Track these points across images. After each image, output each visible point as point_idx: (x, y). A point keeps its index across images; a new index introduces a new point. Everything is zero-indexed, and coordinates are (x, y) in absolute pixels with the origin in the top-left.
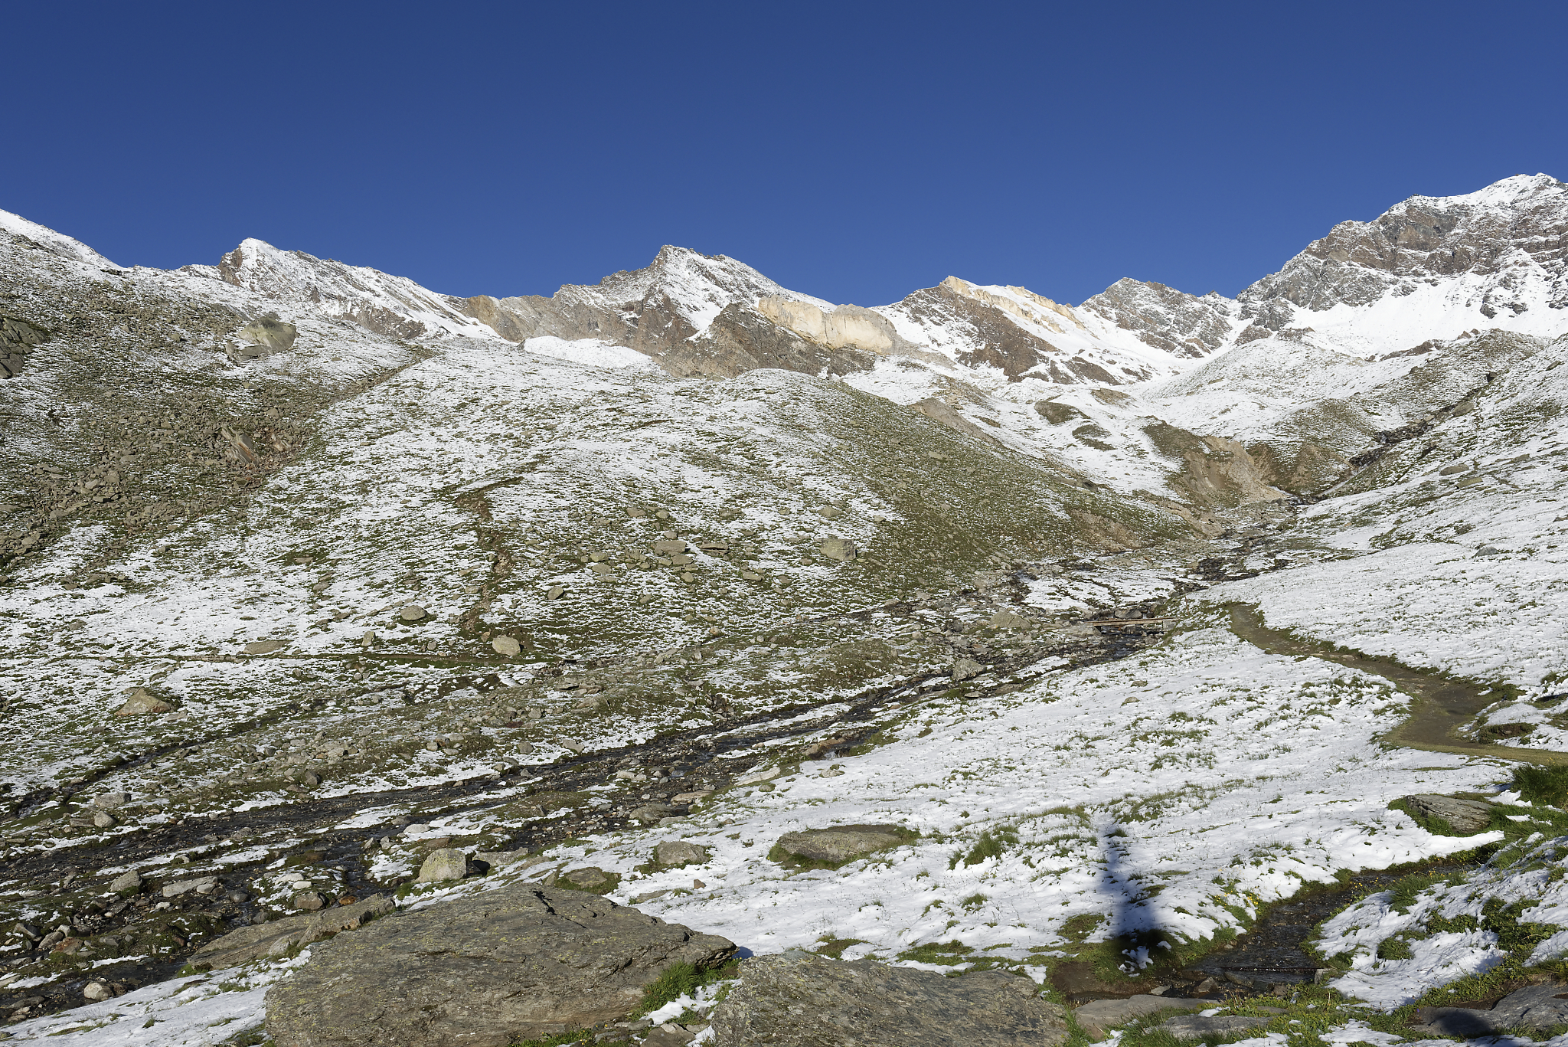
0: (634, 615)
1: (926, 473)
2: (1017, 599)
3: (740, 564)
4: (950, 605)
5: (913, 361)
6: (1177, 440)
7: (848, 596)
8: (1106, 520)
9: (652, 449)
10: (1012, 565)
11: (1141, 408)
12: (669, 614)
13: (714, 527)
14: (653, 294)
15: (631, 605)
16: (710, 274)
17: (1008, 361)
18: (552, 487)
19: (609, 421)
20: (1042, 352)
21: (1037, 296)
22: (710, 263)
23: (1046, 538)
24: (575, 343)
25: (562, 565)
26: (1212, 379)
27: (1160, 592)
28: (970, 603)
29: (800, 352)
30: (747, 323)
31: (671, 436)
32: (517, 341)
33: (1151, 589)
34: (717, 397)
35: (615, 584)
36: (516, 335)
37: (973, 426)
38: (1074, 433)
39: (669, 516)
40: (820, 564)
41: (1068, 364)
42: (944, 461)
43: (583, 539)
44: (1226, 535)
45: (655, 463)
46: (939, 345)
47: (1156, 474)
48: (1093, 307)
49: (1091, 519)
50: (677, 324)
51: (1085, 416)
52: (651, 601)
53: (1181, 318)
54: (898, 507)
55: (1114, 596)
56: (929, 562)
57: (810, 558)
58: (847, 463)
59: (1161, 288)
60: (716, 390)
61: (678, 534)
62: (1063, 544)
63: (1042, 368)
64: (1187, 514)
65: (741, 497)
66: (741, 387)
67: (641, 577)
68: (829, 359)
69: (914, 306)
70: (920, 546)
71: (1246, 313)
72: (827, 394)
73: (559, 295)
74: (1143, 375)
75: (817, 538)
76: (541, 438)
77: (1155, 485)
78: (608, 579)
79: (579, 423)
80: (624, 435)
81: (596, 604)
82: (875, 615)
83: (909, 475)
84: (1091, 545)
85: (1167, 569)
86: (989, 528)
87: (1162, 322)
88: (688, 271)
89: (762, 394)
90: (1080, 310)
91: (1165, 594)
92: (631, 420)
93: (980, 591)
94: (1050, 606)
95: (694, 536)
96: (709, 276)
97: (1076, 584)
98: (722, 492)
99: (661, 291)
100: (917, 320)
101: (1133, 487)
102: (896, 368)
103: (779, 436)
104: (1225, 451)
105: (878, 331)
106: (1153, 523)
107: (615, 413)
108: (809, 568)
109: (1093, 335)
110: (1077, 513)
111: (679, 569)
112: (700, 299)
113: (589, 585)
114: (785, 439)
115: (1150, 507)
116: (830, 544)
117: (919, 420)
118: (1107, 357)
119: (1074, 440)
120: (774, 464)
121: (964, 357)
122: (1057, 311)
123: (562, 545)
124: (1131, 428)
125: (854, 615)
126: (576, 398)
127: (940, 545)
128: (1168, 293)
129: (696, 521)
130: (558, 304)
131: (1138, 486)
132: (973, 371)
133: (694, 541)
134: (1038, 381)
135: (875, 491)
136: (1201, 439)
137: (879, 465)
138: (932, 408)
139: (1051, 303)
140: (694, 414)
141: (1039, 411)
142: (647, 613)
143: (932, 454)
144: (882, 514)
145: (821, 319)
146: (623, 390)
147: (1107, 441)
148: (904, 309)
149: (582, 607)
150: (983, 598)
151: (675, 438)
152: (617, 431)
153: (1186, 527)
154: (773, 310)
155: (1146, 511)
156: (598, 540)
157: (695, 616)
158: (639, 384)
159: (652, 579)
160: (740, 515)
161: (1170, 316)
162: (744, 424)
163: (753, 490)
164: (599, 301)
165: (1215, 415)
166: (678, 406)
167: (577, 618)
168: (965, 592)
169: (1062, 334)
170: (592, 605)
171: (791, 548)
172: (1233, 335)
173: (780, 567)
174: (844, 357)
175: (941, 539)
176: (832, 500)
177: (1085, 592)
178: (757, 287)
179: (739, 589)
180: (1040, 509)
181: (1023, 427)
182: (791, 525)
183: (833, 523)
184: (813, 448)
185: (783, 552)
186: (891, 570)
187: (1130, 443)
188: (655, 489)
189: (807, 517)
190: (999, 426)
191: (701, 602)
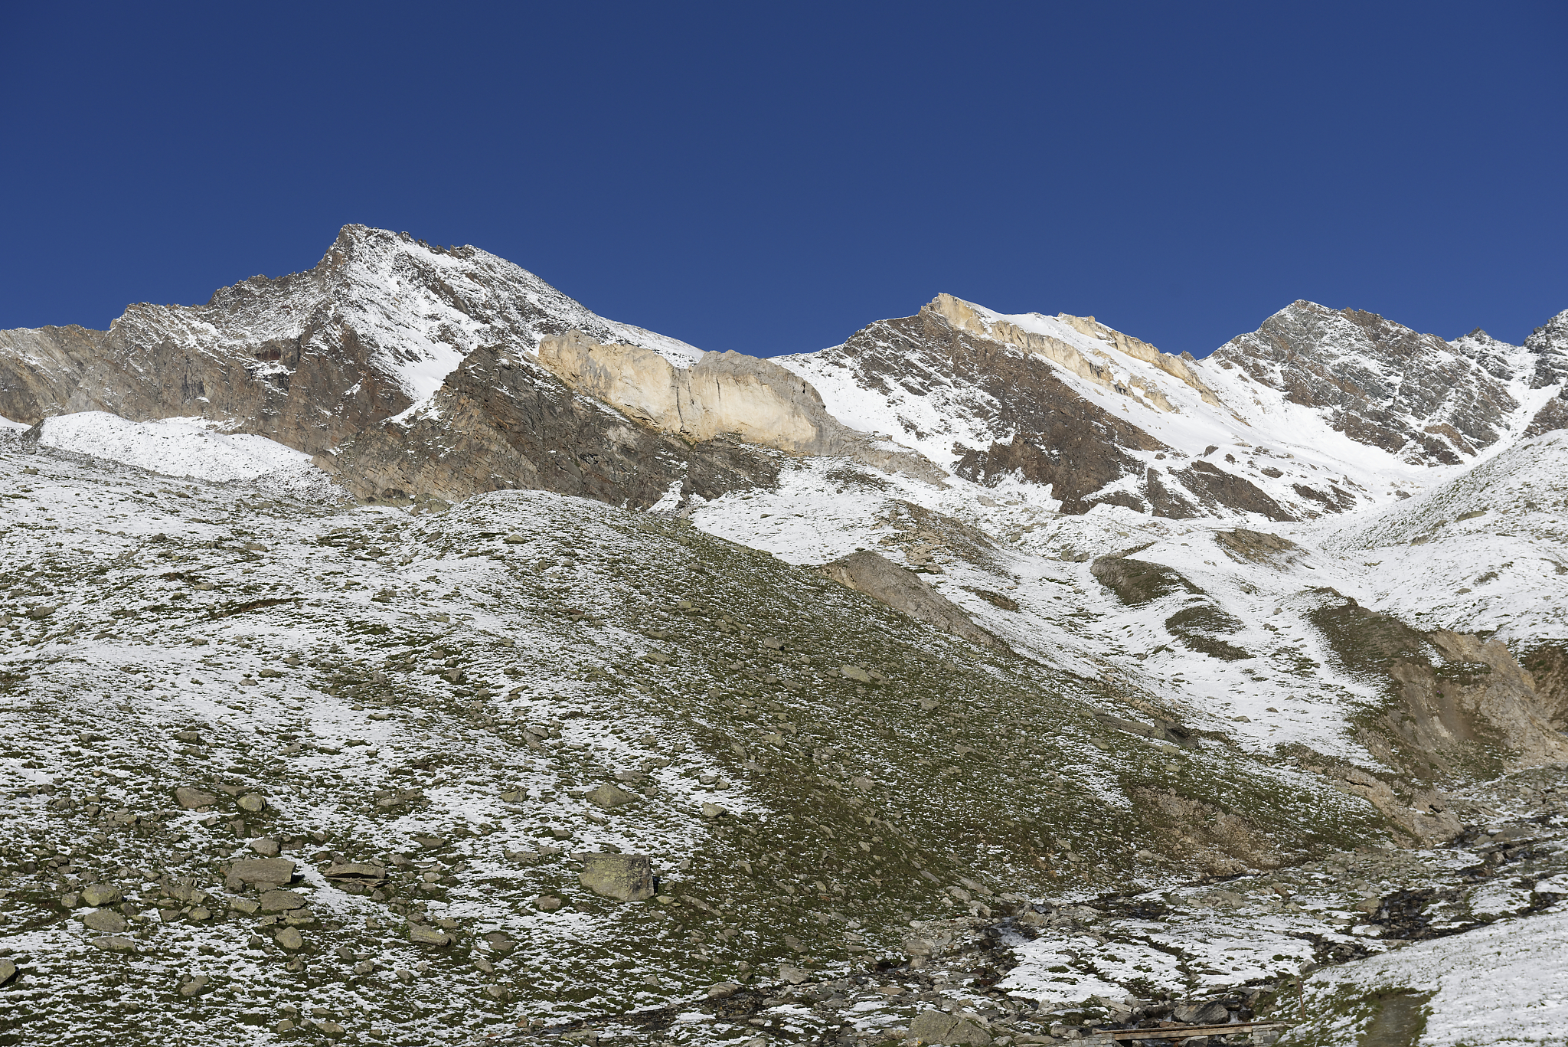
0: (167, 1021)
1: (832, 711)
2: (986, 982)
3: (406, 909)
4: (843, 994)
5: (859, 470)
6: (1376, 639)
7: (632, 976)
8: (1208, 808)
9: (251, 660)
10: (994, 906)
11: (1318, 571)
12: (243, 1018)
13: (360, 829)
14: (321, 326)
15: (162, 999)
16: (443, 285)
17: (1061, 470)
18: (19, 745)
19: (165, 600)
20: (1130, 452)
21: (1121, 337)
22: (443, 262)
23: (1075, 848)
24: (150, 426)
25: (21, 913)
26: (1465, 509)
27: (1282, 964)
28: (885, 991)
29: (625, 449)
30: (514, 389)
31: (295, 633)
32: (28, 420)
33: (1264, 957)
34: (405, 550)
35: (132, 954)
36: (28, 408)
37: (956, 612)
38: (1170, 624)
39: (265, 807)
40: (577, 908)
41: (1184, 476)
42: (873, 685)
43: (75, 855)
44: (1463, 839)
45: (252, 692)
46: (920, 435)
47: (1331, 710)
48: (1237, 360)
49: (1176, 807)
50: (370, 389)
51: (1192, 588)
52: (205, 991)
53: (1415, 384)
54: (758, 785)
55: (1188, 973)
56: (814, 901)
57: (556, 895)
58: (662, 690)
59: (1373, 323)
60: (405, 535)
61: (281, 843)
62: (1112, 861)
63: (1130, 484)
64: (1383, 796)
65: (425, 765)
66: (458, 528)
67: (189, 938)
68: (684, 465)
69: (867, 354)
70: (797, 868)
71: (1545, 375)
72: (636, 544)
73: (121, 326)
74: (1338, 500)
75: (577, 851)
76: (19, 637)
77: (1325, 734)
78: (115, 944)
79: (102, 605)
80: (193, 631)
81: (85, 998)
82: (684, 1017)
83: (794, 716)
84: (1173, 862)
85: (1315, 913)
86: (955, 828)
87: (1377, 392)
88: (396, 278)
89: (499, 544)
90: (1209, 366)
91: (1294, 969)
92: (211, 598)
93: (915, 962)
94: (1050, 995)
95: (314, 849)
96: (441, 289)
97: (1113, 948)
98: (387, 754)
99: (338, 320)
100: (875, 383)
101: (1279, 738)
102: (823, 484)
103: (522, 634)
104: (1473, 662)
105: (787, 407)
106: (1307, 814)
107: (179, 583)
108: (553, 917)
109: (1236, 416)
110: (1147, 794)
111: (271, 920)
112: (420, 337)
113: (73, 956)
114: (532, 639)
115: (1307, 781)
116: (601, 865)
117: (832, 599)
118: (1263, 462)
119: (1167, 639)
120: (505, 693)
121: (971, 464)
122: (1162, 366)
123: (25, 869)
124: (1286, 613)
125: (638, 1018)
126: (103, 551)
127: (841, 865)
128: (1387, 331)
129: (324, 817)
130: (119, 343)
131: (1288, 735)
132: (983, 491)
133: (315, 859)
134: (1122, 512)
135: (710, 751)
136: (1425, 636)
137: (730, 696)
138: (866, 574)
139: (1150, 352)
140: (349, 586)
141: (1100, 577)
142: (195, 1017)
143: (848, 671)
144: (722, 799)
145: (668, 381)
146: (207, 533)
147: (1235, 640)
148: (848, 361)
149: (55, 1004)
150: (916, 979)
151: (301, 638)
152: (180, 622)
153: (1378, 822)
154: (570, 362)
155: (1295, 788)
156: (106, 859)
157: (297, 1021)
158: (249, 520)
159: (213, 943)
160: (418, 803)
161: (1392, 379)
162: (452, 608)
163: (453, 749)
164: (207, 338)
165: (1466, 585)
166: (318, 568)
167: (41, 1029)
168: (884, 965)
169: (1172, 415)
170: (75, 1000)
171: (520, 874)
172: (1520, 420)
173: (491, 914)
174: (716, 459)
175: (843, 852)
176: (619, 770)
177: (1130, 965)
178: (540, 313)
179: (397, 963)
180: (1068, 786)
181: (1066, 611)
182: (526, 824)
183: (616, 819)
184: (592, 659)
185: (501, 883)
186: (728, 920)
187: (1282, 644)
188: (243, 748)
189: (564, 807)
190: (1013, 606)
191: (314, 992)
